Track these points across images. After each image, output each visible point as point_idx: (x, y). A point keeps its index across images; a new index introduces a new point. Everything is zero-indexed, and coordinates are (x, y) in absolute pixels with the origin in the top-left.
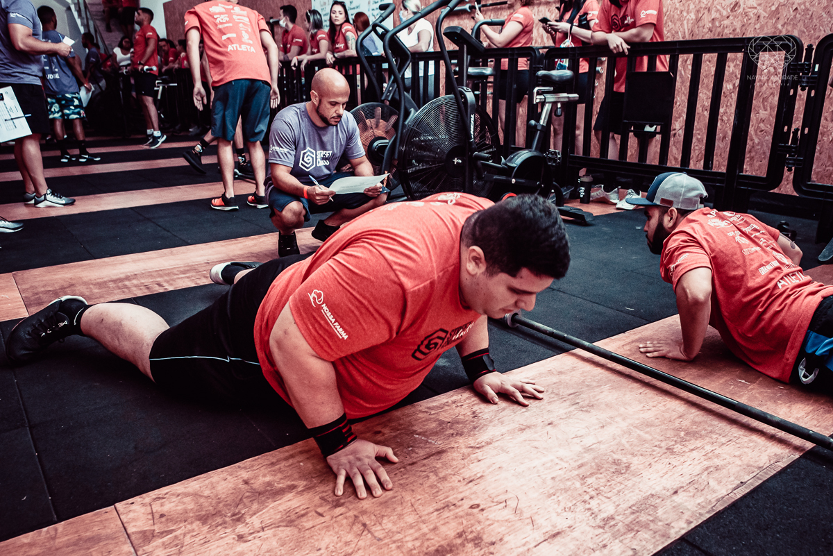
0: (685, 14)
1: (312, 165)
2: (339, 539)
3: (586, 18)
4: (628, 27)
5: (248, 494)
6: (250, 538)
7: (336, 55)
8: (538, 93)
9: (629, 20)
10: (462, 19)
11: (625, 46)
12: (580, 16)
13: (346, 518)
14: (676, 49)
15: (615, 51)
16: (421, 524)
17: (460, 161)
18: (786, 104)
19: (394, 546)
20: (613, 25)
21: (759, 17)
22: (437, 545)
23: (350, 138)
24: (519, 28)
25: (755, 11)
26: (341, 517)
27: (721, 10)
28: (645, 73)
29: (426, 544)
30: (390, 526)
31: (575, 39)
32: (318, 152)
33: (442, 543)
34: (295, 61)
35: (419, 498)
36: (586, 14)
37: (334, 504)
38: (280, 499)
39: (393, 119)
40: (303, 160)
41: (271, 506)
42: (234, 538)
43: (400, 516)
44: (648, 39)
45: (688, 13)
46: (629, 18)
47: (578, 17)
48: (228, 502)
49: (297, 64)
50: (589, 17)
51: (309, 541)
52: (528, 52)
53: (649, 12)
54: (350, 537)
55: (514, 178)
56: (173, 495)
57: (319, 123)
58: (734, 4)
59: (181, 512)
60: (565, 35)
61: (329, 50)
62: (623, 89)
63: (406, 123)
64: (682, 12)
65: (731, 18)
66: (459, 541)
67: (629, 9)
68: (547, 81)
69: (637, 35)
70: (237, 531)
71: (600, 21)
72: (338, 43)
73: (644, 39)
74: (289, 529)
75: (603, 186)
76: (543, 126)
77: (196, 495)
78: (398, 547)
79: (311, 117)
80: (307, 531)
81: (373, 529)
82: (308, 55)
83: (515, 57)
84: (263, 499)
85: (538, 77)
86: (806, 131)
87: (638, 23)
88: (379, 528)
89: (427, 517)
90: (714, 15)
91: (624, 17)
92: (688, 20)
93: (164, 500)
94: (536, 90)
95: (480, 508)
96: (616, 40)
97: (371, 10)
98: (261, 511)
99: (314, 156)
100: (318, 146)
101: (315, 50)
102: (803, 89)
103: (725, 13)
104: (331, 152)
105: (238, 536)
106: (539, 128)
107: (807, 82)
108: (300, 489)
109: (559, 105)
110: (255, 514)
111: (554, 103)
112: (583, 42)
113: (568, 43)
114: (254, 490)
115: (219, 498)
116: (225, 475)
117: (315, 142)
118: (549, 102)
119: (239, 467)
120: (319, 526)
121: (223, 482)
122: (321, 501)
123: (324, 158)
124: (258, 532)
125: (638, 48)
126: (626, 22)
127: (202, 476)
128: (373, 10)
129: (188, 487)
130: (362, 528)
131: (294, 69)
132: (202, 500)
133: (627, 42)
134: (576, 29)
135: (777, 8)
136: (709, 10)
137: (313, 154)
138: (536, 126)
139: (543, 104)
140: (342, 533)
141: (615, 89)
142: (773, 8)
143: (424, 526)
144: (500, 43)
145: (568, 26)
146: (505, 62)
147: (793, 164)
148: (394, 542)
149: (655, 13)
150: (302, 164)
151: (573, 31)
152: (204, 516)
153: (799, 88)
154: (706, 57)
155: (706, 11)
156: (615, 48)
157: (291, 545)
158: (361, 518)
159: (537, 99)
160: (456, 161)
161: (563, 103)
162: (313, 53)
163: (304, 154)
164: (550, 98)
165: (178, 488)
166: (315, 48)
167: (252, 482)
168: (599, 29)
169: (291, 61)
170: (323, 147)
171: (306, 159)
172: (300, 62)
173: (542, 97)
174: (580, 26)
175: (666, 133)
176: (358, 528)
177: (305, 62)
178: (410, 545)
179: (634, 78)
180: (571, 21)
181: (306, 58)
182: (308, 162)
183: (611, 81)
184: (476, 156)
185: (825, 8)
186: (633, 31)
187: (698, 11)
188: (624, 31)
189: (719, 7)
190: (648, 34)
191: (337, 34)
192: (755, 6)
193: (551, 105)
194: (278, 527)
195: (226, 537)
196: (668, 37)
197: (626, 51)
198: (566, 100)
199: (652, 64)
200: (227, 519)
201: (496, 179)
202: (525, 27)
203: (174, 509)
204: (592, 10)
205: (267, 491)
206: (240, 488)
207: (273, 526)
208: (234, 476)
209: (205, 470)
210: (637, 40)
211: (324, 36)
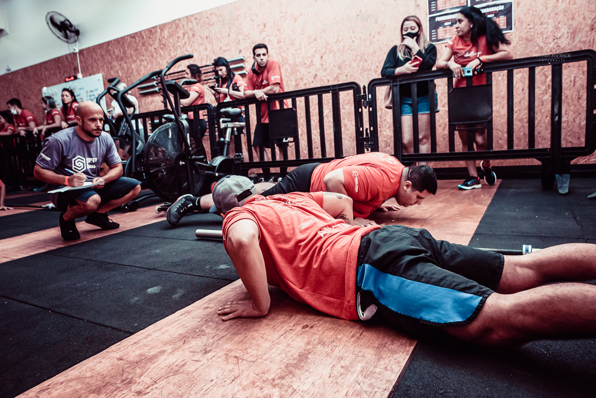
0: (289, 82)
1: (84, 168)
2: (223, 370)
3: (236, 86)
4: (265, 86)
5: (126, 366)
6: (148, 390)
7: (69, 122)
8: (224, 122)
9: (265, 82)
10: (154, 96)
11: (266, 97)
12: (233, 85)
13: (219, 357)
14: (294, 95)
15: (260, 100)
16: (277, 345)
17: (184, 163)
18: (359, 117)
19: (267, 362)
20: (256, 86)
21: (329, 81)
22: (298, 353)
23: (109, 149)
24: (197, 95)
25: (326, 78)
26: (214, 358)
27: (308, 78)
28: (278, 110)
29: (289, 354)
30: (255, 352)
31: (231, 97)
32: (87, 159)
33: (300, 351)
34: (35, 130)
35: (264, 332)
36: (236, 83)
37: (204, 352)
38: (157, 361)
39: (127, 148)
40: (75, 165)
41: (152, 367)
42: (133, 395)
43: (258, 345)
44: (277, 92)
45: (291, 81)
46: (265, 81)
47: (231, 85)
48: (112, 375)
49: (37, 132)
50: (238, 85)
51: (200, 378)
52: (205, 106)
53: (276, 77)
54: (230, 367)
55: (217, 172)
56: (56, 384)
57: (86, 139)
58: (314, 75)
59: (72, 393)
60: (226, 96)
61: (62, 120)
62: (267, 121)
63: (137, 149)
64: (287, 81)
65: (314, 82)
66: (310, 347)
67: (264, 76)
68: (227, 115)
69: (271, 90)
70: (133, 389)
71: (248, 85)
72: (69, 115)
73: (275, 91)
74: (177, 376)
75: (263, 179)
76: (228, 141)
77: (78, 379)
78: (271, 362)
79: (80, 135)
80: (194, 373)
81: (245, 357)
82: (45, 125)
83: (197, 110)
84: (142, 364)
85: (221, 113)
86: (372, 129)
87: (270, 83)
88: (248, 356)
89: (277, 341)
90: (305, 81)
91: (262, 81)
92: (292, 85)
93: (49, 390)
94: (221, 120)
95: (310, 326)
96: (260, 94)
97: (88, 96)
98: (145, 372)
99: (84, 162)
100: (86, 156)
101: (51, 122)
102: (366, 108)
103: (311, 80)
104: (96, 159)
105: (136, 392)
106: (226, 142)
107: (367, 104)
108: (169, 351)
109: (235, 129)
110: (142, 375)
111: (233, 128)
112: (236, 98)
113: (228, 99)
114: (130, 361)
115: (102, 375)
116: (98, 360)
117: (84, 152)
118: (230, 127)
119: (108, 352)
120: (201, 367)
121: (99, 365)
122: (191, 354)
123: (91, 163)
124: (153, 385)
125: (272, 97)
126: (263, 84)
127: (77, 365)
128: (90, 96)
129: (68, 376)
130: (235, 359)
131: (35, 136)
132: (87, 380)
133: (266, 94)
134: (232, 92)
135: (337, 76)
136: (302, 79)
137: (83, 160)
138: (224, 142)
139: (226, 128)
140: (223, 366)
141: (262, 122)
142: (335, 76)
143: (280, 345)
144: (186, 104)
145: (227, 90)
146: (191, 114)
147: (369, 147)
148: (266, 360)
149: (279, 77)
150: (75, 168)
151: (230, 93)
152: (96, 389)
153: (363, 107)
154: (311, 97)
155: (301, 80)
156: (260, 98)
157: (186, 384)
158: (230, 354)
159: (223, 126)
160: (181, 163)
161: (237, 128)
162: (48, 124)
163: (75, 161)
164: (230, 125)
165: (58, 379)
166: (51, 120)
167: (126, 357)
168: (247, 89)
169: (32, 131)
170: (90, 156)
171: (77, 164)
172: (40, 131)
173: (225, 124)
174: (234, 89)
175: (296, 141)
176: (231, 360)
177: (44, 130)
178: (278, 358)
179: (273, 114)
180: (228, 87)
181: (44, 128)
182: (79, 166)
183: (259, 117)
184: (194, 158)
185: (360, 74)
186: (268, 88)
187: (296, 80)
188: (263, 88)
189: (307, 77)
190: (277, 89)
191: (69, 110)
192: (326, 75)
193: (231, 129)
194: (168, 377)
195: (125, 396)
196: (286, 90)
197: (266, 99)
198: (239, 126)
199: (282, 104)
200: (119, 385)
201: (207, 173)
202: (200, 94)
203: (63, 393)
204: (239, 81)
205: (142, 359)
206: (117, 364)
207: (163, 378)
208: (106, 358)
209: (78, 361)
210: (271, 92)
211: (57, 112)
